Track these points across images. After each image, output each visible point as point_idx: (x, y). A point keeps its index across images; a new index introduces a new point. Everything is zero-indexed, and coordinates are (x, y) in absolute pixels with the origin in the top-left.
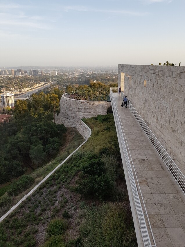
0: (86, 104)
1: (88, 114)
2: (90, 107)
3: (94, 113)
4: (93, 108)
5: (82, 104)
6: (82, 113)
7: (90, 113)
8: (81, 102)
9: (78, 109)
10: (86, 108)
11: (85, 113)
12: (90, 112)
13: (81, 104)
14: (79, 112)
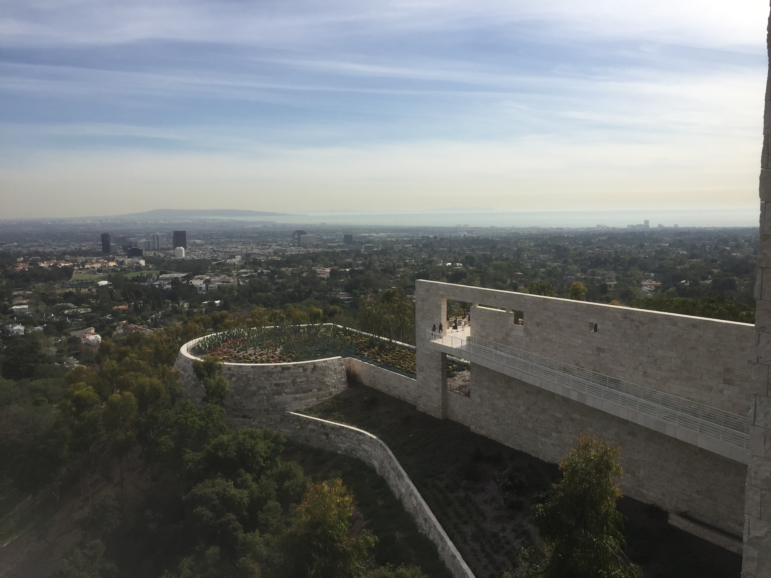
0: (296, 371)
1: (306, 394)
2: (307, 376)
3: (319, 390)
4: (314, 379)
5: (286, 372)
6: (291, 396)
7: (310, 393)
8: (280, 369)
9: (275, 388)
10: (298, 380)
11: (298, 395)
12: (311, 391)
13: (282, 372)
14: (279, 394)
